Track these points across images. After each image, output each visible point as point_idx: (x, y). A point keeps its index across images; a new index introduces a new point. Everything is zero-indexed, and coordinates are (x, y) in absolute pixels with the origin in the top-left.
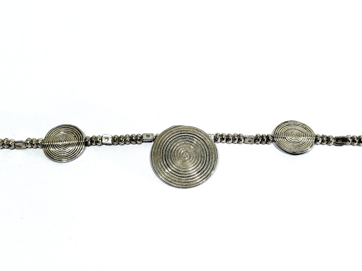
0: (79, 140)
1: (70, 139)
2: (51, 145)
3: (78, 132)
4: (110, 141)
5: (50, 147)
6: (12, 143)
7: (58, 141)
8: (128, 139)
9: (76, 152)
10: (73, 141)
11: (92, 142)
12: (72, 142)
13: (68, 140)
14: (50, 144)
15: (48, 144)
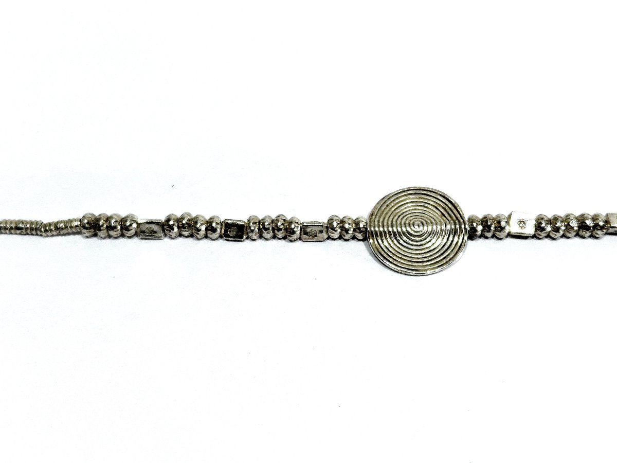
0: (455, 224)
1: (433, 221)
2: (389, 232)
3: (450, 205)
4: (530, 230)
5: (386, 237)
6: (296, 225)
7: (405, 224)
8: (574, 224)
9: (449, 251)
10: (441, 225)
11: (487, 227)
12: (439, 227)
13: (429, 222)
14: (386, 229)
15: (381, 229)
